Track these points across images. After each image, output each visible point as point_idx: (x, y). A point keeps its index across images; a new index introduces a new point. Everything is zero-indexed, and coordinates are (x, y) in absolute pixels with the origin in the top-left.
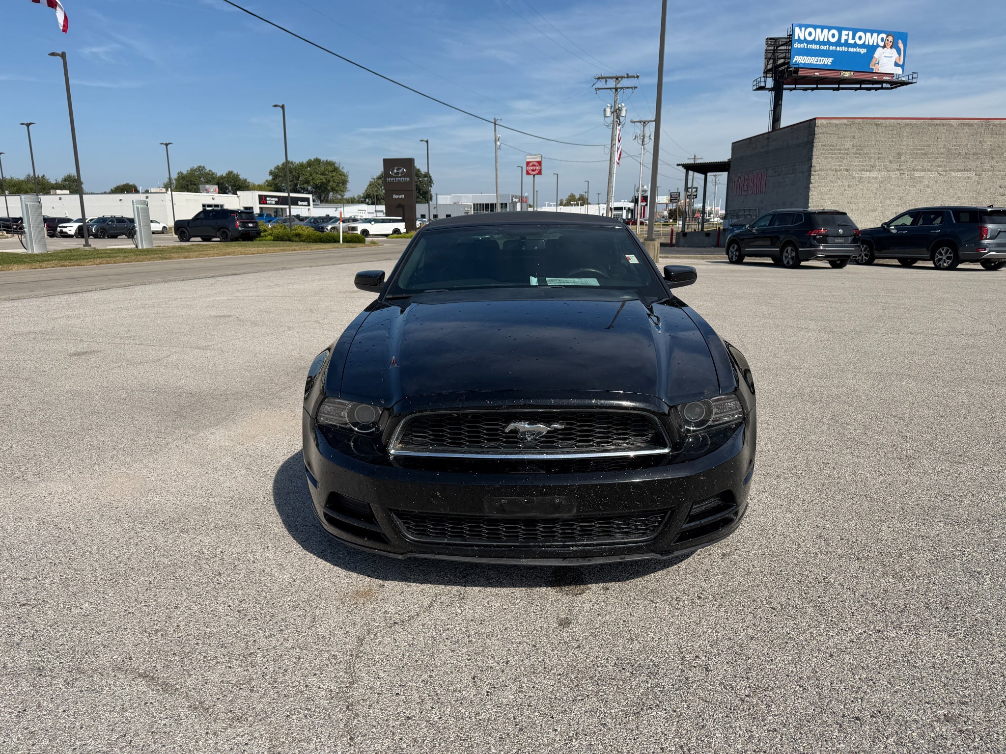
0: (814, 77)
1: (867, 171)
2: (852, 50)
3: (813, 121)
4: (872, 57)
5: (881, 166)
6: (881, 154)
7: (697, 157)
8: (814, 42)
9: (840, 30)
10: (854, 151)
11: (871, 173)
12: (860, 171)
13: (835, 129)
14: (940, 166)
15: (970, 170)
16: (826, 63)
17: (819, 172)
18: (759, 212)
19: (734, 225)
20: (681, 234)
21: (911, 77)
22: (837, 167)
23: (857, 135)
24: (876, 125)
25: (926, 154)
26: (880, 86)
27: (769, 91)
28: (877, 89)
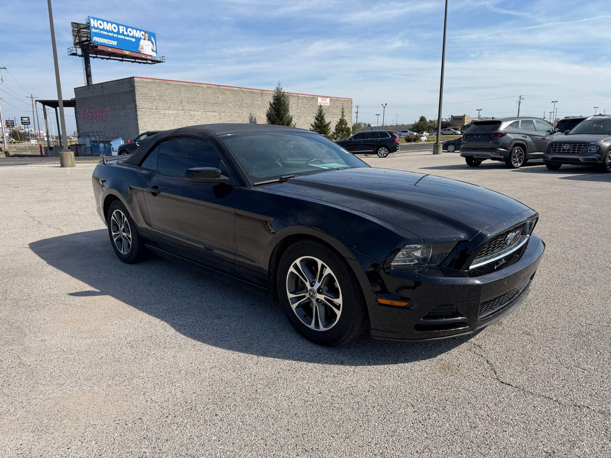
0: (108, 52)
1: (167, 110)
2: (127, 38)
3: (132, 79)
4: (139, 45)
5: (173, 107)
6: (172, 100)
7: (33, 96)
8: (103, 30)
9: (118, 25)
10: (158, 98)
11: (169, 111)
12: (163, 109)
13: (145, 84)
14: (202, 109)
15: (215, 112)
16: (113, 44)
17: (141, 110)
18: (104, 134)
19: (94, 142)
20: (48, 148)
21: (161, 59)
22: (151, 107)
23: (158, 89)
24: (167, 84)
25: (194, 102)
26: (146, 62)
27: (80, 57)
28: (144, 63)
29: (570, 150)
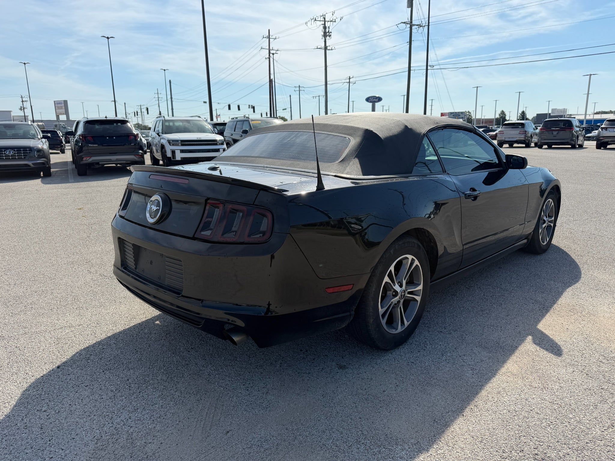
29: (15, 156)
